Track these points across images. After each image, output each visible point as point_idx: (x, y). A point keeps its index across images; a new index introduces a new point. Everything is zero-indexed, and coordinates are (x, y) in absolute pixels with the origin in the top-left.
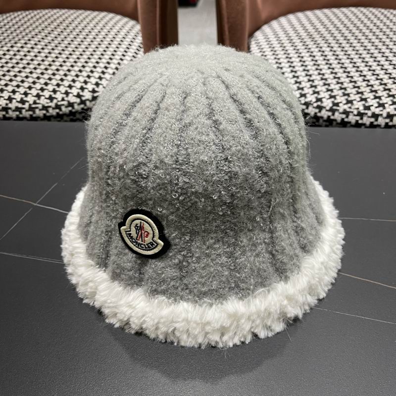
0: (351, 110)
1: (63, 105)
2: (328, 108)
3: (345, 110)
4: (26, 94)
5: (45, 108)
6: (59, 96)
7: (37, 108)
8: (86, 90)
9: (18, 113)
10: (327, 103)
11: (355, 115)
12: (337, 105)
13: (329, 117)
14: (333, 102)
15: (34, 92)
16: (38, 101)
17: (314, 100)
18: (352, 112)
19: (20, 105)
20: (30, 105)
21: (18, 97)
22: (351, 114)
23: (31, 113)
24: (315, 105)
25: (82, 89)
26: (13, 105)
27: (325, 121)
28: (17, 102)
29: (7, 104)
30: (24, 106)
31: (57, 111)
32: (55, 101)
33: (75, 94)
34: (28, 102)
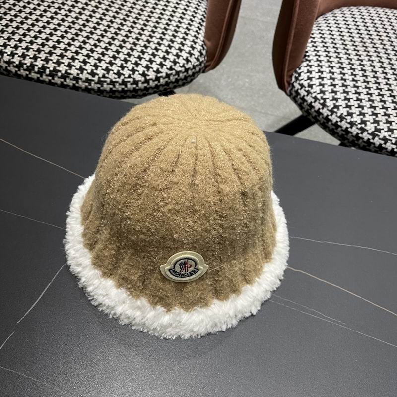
0: (390, 138)
1: (129, 82)
2: (370, 132)
3: (384, 137)
4: (96, 66)
5: (112, 83)
6: (126, 72)
7: (105, 82)
8: (151, 70)
9: (87, 84)
10: (370, 127)
11: (392, 144)
12: (379, 130)
13: (369, 140)
14: (375, 127)
15: (103, 65)
16: (107, 76)
17: (359, 121)
18: (391, 141)
19: (90, 77)
20: (99, 78)
21: (89, 68)
22: (389, 142)
23: (99, 86)
24: (359, 126)
25: (148, 68)
26: (84, 76)
27: (364, 142)
28: (88, 73)
29: (78, 75)
30: (93, 79)
31: (123, 87)
32: (122, 77)
33: (141, 72)
34: (98, 75)
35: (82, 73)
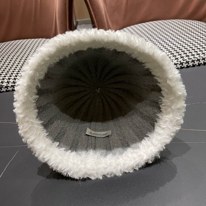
35: (9, 84)
